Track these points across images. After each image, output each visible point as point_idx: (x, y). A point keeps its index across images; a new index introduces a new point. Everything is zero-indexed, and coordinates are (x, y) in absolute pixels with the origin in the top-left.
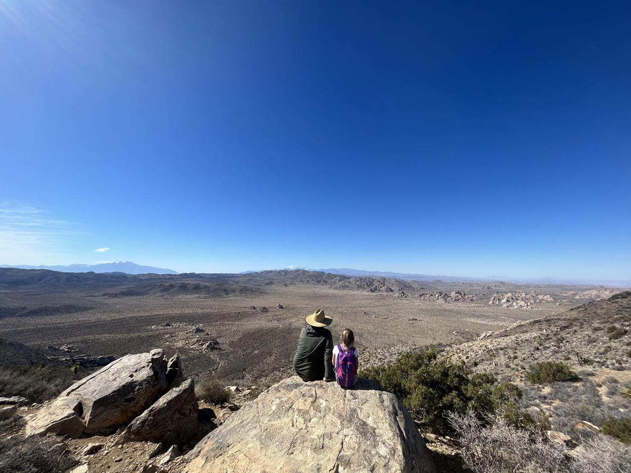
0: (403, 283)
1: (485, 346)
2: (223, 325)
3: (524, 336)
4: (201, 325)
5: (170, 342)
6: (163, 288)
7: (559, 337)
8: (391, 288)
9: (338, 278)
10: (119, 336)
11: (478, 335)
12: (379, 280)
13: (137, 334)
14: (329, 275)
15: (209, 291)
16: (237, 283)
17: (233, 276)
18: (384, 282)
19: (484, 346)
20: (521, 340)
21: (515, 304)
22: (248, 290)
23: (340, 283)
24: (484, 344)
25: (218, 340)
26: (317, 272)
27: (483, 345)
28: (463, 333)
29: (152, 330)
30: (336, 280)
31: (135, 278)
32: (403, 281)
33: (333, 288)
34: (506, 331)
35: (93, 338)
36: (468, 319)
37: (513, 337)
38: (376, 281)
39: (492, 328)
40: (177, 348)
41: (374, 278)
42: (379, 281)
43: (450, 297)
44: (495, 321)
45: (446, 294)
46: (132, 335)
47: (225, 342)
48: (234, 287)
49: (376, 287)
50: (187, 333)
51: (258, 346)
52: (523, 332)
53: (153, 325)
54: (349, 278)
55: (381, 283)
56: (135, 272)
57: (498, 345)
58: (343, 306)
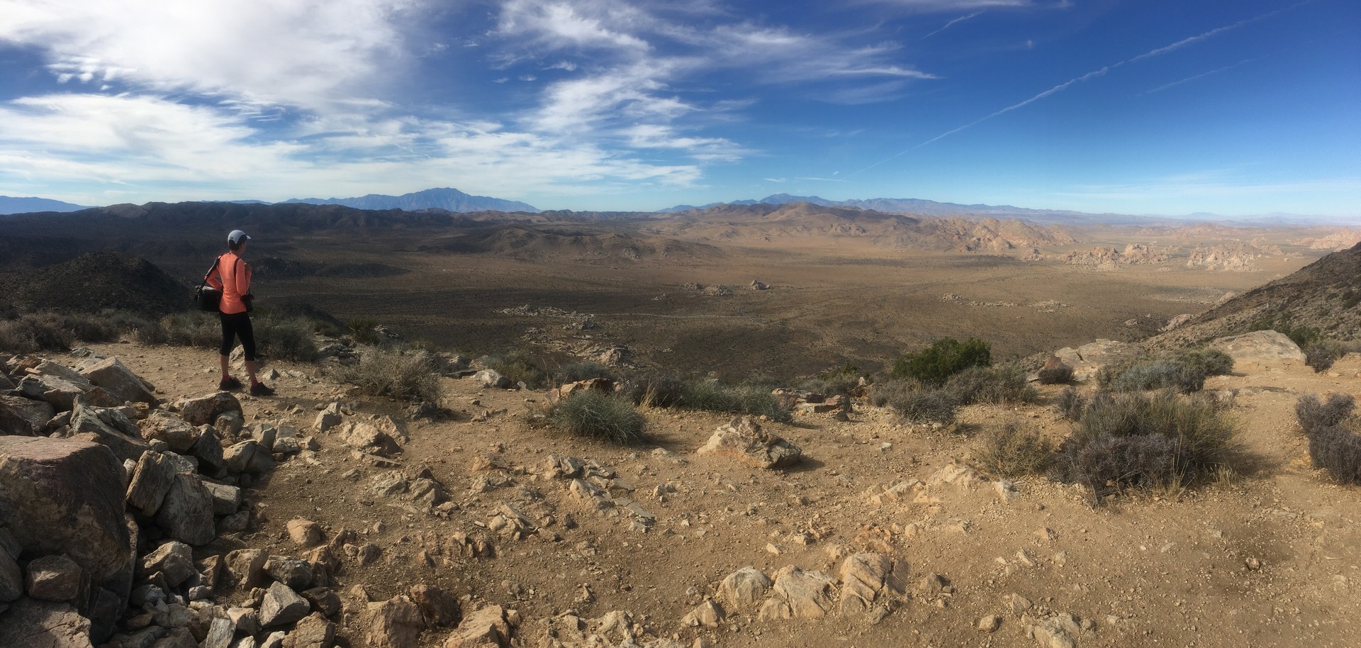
0: (1036, 229)
1: (1184, 339)
2: (635, 318)
3: (1239, 317)
4: (592, 315)
5: (537, 340)
6: (514, 240)
7: (1285, 312)
8: (1011, 241)
9: (892, 221)
10: (453, 321)
11: (1165, 323)
12: (987, 224)
13: (482, 321)
15: (601, 248)
16: (658, 232)
17: (646, 218)
18: (996, 229)
19: (1181, 339)
20: (1235, 323)
21: (1225, 263)
22: (683, 249)
23: (897, 232)
24: (1182, 335)
25: (630, 348)
27: (1180, 337)
28: (1142, 323)
29: (504, 316)
30: (889, 224)
31: (466, 222)
32: (1036, 226)
33: (880, 243)
34: (1211, 310)
35: (415, 320)
36: (1151, 296)
37: (1225, 319)
38: (978, 227)
39: (1187, 309)
40: (552, 353)
41: (973, 220)
42: (985, 227)
43: (1123, 256)
44: (1194, 295)
45: (1116, 252)
46: (472, 322)
47: (643, 352)
48: (651, 241)
49: (979, 239)
50: (567, 329)
51: (714, 363)
52: (1235, 311)
53: (505, 307)
54: (917, 221)
55: (989, 230)
56: (464, 209)
57: (1202, 334)
58: (904, 284)
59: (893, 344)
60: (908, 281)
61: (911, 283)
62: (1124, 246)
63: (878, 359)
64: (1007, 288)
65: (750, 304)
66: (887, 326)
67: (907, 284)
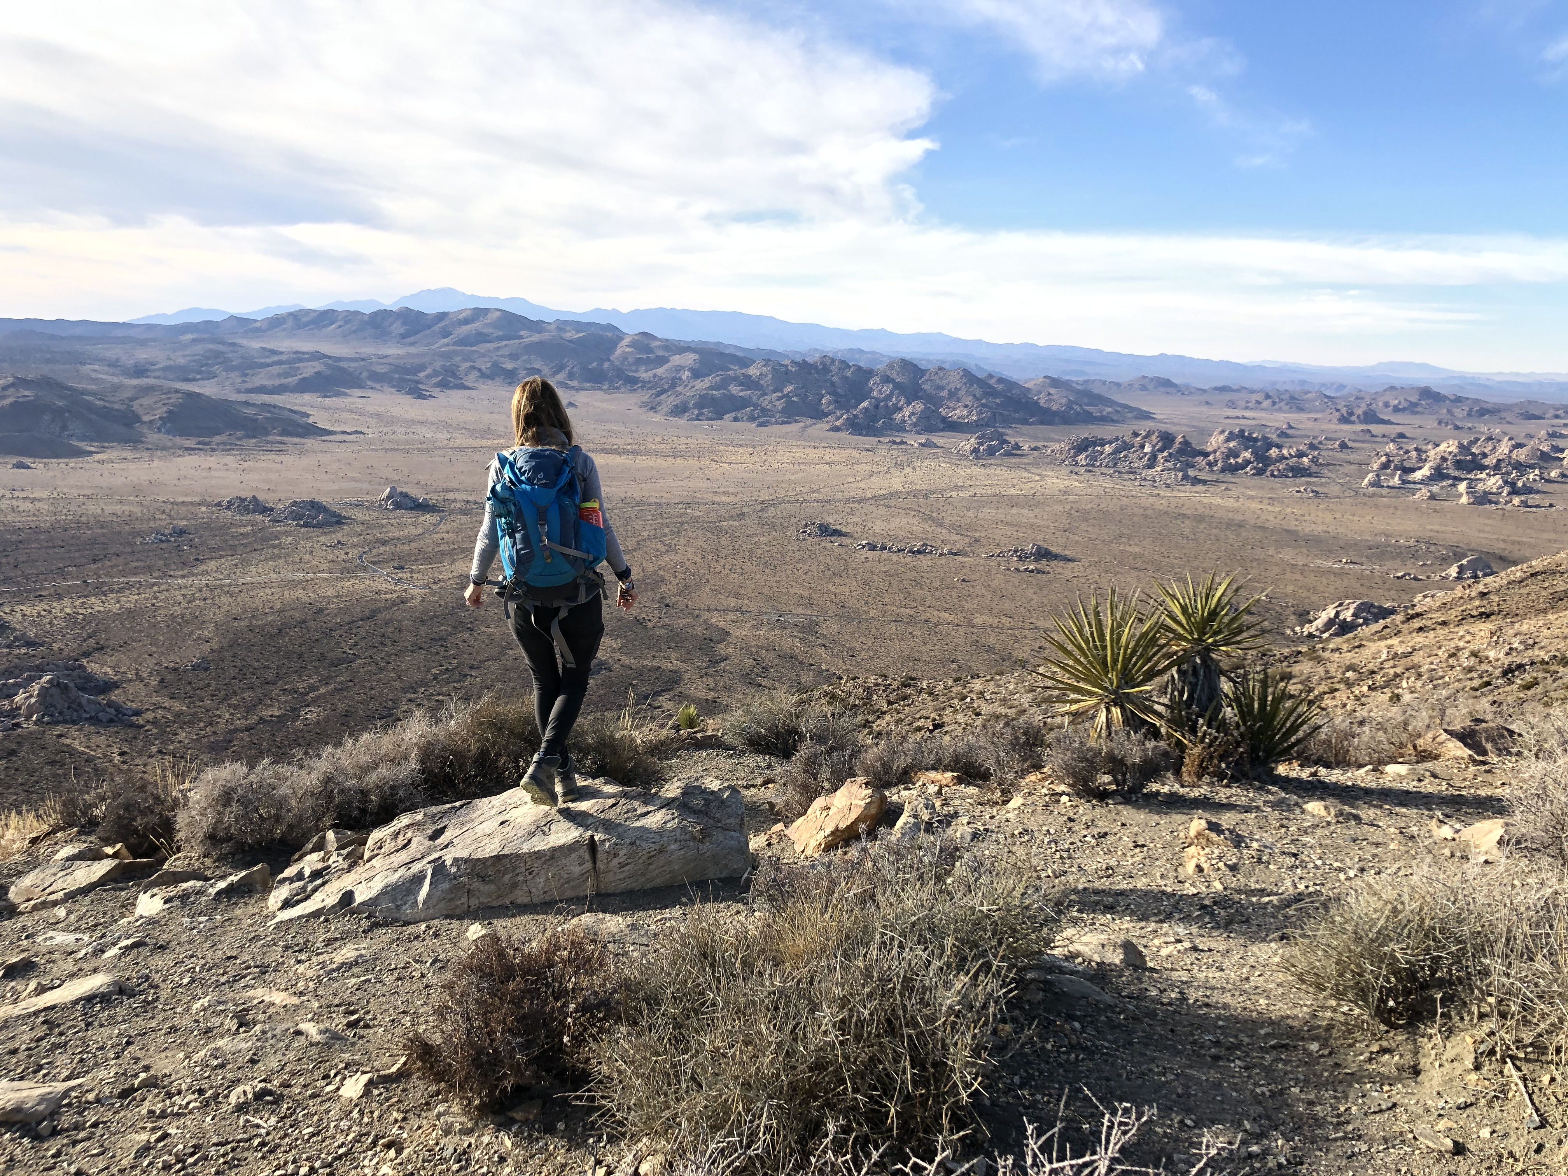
9: (689, 359)
14: (644, 342)
23: (702, 385)
25: (95, 668)
26: (578, 326)
30: (679, 369)
33: (664, 408)
36: (1271, 551)
38: (875, 379)
41: (865, 364)
43: (1206, 455)
45: (1187, 444)
47: (131, 674)
54: (745, 362)
58: (717, 499)
59: (699, 630)
60: (726, 493)
61: (732, 498)
62: (1206, 433)
63: (672, 662)
64: (935, 515)
65: (384, 543)
66: (686, 590)
67: (725, 499)
